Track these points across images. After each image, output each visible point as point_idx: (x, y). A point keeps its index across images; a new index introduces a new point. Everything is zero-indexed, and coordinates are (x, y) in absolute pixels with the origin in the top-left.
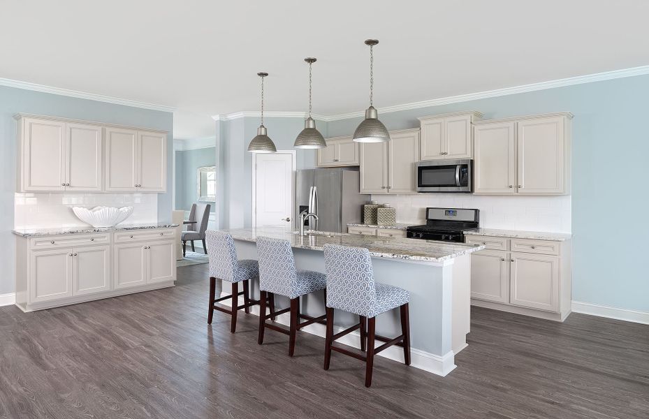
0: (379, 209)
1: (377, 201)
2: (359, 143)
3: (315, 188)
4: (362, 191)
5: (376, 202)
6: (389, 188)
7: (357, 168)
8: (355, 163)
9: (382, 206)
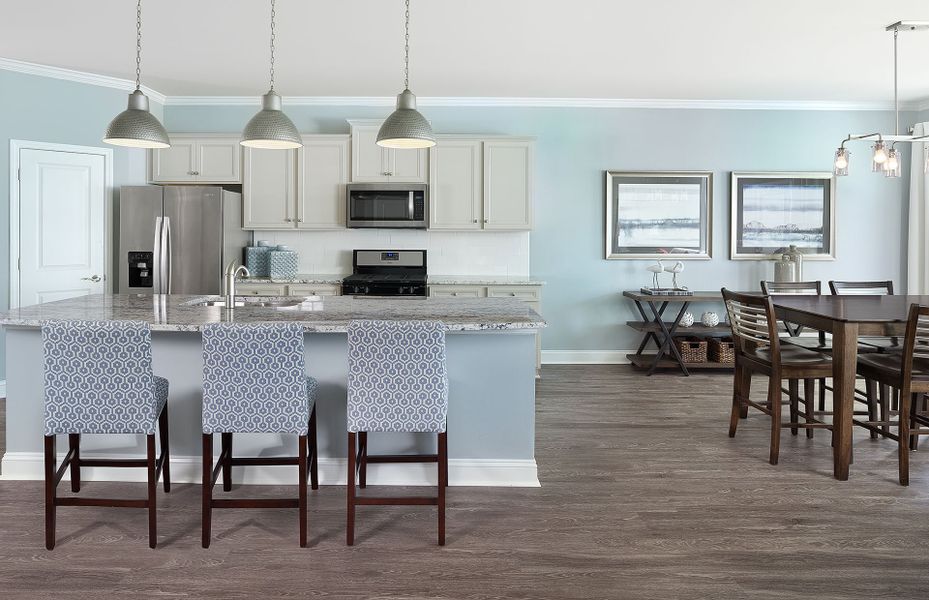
0: (273, 253)
1: (268, 241)
2: (243, 147)
3: (167, 220)
4: (248, 225)
5: (267, 243)
6: (297, 221)
7: (237, 188)
8: (236, 180)
9: (278, 249)
